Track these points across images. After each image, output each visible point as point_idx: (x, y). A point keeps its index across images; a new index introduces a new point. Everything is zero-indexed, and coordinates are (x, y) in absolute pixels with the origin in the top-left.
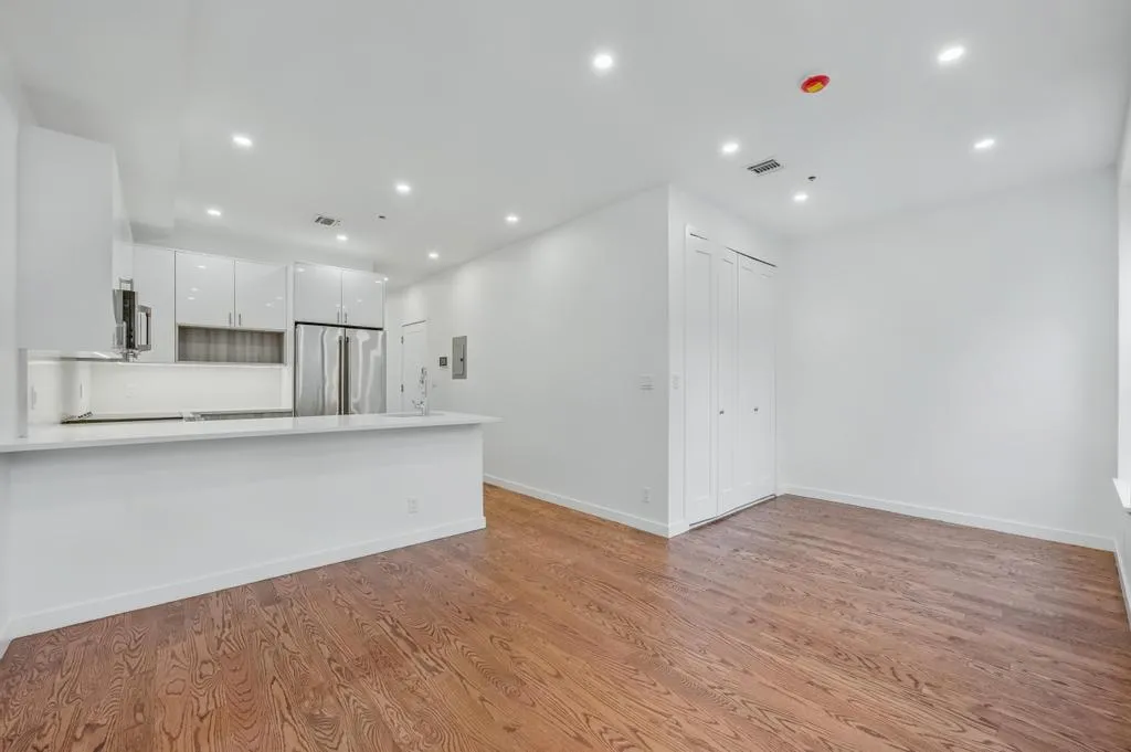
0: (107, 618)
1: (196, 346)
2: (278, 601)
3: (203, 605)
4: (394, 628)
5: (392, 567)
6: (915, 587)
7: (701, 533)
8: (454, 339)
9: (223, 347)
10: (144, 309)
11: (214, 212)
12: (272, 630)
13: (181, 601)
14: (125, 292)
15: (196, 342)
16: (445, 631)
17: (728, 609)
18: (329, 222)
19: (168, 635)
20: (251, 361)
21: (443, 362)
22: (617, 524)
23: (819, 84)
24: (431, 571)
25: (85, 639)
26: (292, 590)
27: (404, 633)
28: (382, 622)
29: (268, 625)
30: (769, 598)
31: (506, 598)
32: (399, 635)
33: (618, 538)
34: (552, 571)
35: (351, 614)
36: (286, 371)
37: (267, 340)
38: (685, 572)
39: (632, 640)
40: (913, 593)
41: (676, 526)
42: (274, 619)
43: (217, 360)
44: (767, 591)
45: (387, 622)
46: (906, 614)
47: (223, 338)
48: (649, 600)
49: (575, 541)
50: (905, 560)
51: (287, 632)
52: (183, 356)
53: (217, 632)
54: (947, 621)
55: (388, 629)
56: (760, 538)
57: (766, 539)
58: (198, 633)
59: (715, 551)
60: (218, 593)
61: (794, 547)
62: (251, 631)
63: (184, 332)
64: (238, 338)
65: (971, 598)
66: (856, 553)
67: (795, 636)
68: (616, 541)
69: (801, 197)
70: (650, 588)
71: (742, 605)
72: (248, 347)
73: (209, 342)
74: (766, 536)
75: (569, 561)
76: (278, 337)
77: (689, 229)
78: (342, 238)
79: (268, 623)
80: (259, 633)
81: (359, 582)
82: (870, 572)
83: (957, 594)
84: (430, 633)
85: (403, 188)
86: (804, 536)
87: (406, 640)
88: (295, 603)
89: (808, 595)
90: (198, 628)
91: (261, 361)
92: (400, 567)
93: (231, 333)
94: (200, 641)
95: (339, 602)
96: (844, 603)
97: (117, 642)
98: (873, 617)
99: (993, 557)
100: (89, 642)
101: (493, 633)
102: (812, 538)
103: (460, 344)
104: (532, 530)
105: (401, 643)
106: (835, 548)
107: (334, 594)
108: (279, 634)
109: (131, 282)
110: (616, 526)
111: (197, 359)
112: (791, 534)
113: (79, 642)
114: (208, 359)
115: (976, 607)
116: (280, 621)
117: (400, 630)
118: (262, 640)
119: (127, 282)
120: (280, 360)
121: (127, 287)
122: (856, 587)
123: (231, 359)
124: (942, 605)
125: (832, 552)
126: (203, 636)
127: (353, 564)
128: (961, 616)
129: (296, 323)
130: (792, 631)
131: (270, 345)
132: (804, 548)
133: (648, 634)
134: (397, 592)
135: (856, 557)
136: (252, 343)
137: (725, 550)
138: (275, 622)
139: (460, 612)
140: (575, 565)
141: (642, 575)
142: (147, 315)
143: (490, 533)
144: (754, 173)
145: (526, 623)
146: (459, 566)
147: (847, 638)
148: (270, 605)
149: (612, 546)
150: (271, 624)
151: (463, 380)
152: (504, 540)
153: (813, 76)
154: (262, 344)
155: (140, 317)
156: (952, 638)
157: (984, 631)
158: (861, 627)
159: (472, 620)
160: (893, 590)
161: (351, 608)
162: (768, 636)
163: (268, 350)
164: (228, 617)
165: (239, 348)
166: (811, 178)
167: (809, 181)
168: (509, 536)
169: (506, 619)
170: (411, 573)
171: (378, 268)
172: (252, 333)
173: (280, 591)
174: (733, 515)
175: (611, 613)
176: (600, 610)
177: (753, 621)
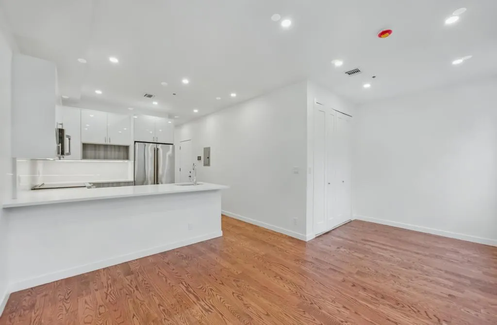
0: (54, 282)
1: (90, 152)
2: (132, 273)
3: (97, 276)
4: (187, 288)
5: (182, 256)
6: (426, 268)
7: (321, 239)
8: (204, 148)
9: (102, 153)
10: (68, 136)
11: (99, 92)
12: (131, 289)
13: (87, 273)
14: (60, 129)
15: (90, 150)
16: (211, 290)
17: (342, 279)
18: (150, 96)
19: (82, 291)
20: (115, 159)
21: (199, 158)
22: (282, 234)
23: (387, 34)
24: (200, 257)
25: (44, 293)
26: (138, 268)
27: (192, 291)
28: (181, 285)
29: (128, 286)
30: (358, 273)
31: (237, 273)
32: (190, 292)
33: (283, 241)
34: (256, 258)
35: (166, 281)
36: (130, 163)
37: (122, 149)
38: (317, 259)
39: (299, 295)
40: (426, 271)
41: (309, 236)
42: (131, 283)
43: (99, 158)
44: (357, 269)
45: (183, 285)
46: (425, 282)
47: (102, 148)
48: (303, 273)
49: (264, 243)
50: (418, 253)
51: (138, 290)
52: (84, 157)
53: (105, 290)
54: (445, 286)
55: (184, 289)
56: (348, 241)
57: (351, 242)
58: (97, 290)
59: (328, 248)
60: (104, 269)
61: (364, 246)
62: (121, 289)
63: (85, 146)
64: (109, 149)
65: (453, 274)
66: (394, 249)
67: (376, 294)
68: (282, 243)
69: (367, 86)
70: (303, 268)
71: (347, 277)
72: (113, 152)
73: (95, 150)
74: (351, 241)
75: (263, 253)
76: (127, 148)
77: (316, 100)
78: (155, 103)
79: (128, 285)
80: (125, 290)
81: (168, 264)
82: (403, 260)
83: (446, 272)
84: (204, 290)
85: (185, 81)
86: (368, 241)
87: (194, 295)
88: (140, 275)
89: (377, 272)
90: (96, 287)
91: (118, 159)
92: (186, 256)
93: (106, 146)
94: (98, 294)
95: (160, 274)
96: (395, 276)
97: (60, 295)
98: (410, 284)
99: (458, 252)
100: (46, 295)
101: (234, 291)
102: (372, 242)
103: (207, 151)
104: (243, 237)
105: (191, 295)
106: (385, 247)
107: (157, 270)
108: (134, 291)
109: (62, 124)
110: (281, 235)
111: (91, 158)
112: (363, 240)
113: (42, 294)
114: (95, 158)
115: (457, 279)
116: (134, 284)
117: (190, 289)
118: (127, 294)
119: (60, 124)
120: (127, 158)
121: (60, 127)
122: (399, 268)
123: (105, 158)
124: (440, 277)
125: (383, 249)
126: (98, 292)
127: (164, 254)
128: (451, 284)
129: (135, 142)
130: (374, 291)
131: (123, 152)
132: (370, 247)
133: (306, 292)
134: (186, 269)
135: (394, 252)
136: (115, 151)
137: (333, 248)
138: (132, 284)
139: (217, 280)
140: (266, 255)
141: (298, 260)
142: (69, 139)
143: (225, 239)
144: (348, 75)
145: (248, 286)
146: (213, 256)
147: (400, 294)
148: (128, 275)
149: (282, 246)
150: (130, 286)
151: (209, 167)
152: (232, 242)
153: (385, 30)
154: (119, 151)
155: (66, 140)
156: (450, 295)
157: (464, 291)
158: (405, 289)
159: (222, 284)
160: (416, 269)
161: (166, 278)
162: (362, 293)
163: (122, 153)
164: (109, 282)
165: (109, 153)
166: (374, 77)
167: (373, 78)
168: (233, 240)
169: (239, 283)
170: (192, 259)
171: (170, 116)
172: (115, 146)
173: (133, 268)
174: (333, 230)
175: (287, 281)
176: (281, 279)
177: (354, 286)
